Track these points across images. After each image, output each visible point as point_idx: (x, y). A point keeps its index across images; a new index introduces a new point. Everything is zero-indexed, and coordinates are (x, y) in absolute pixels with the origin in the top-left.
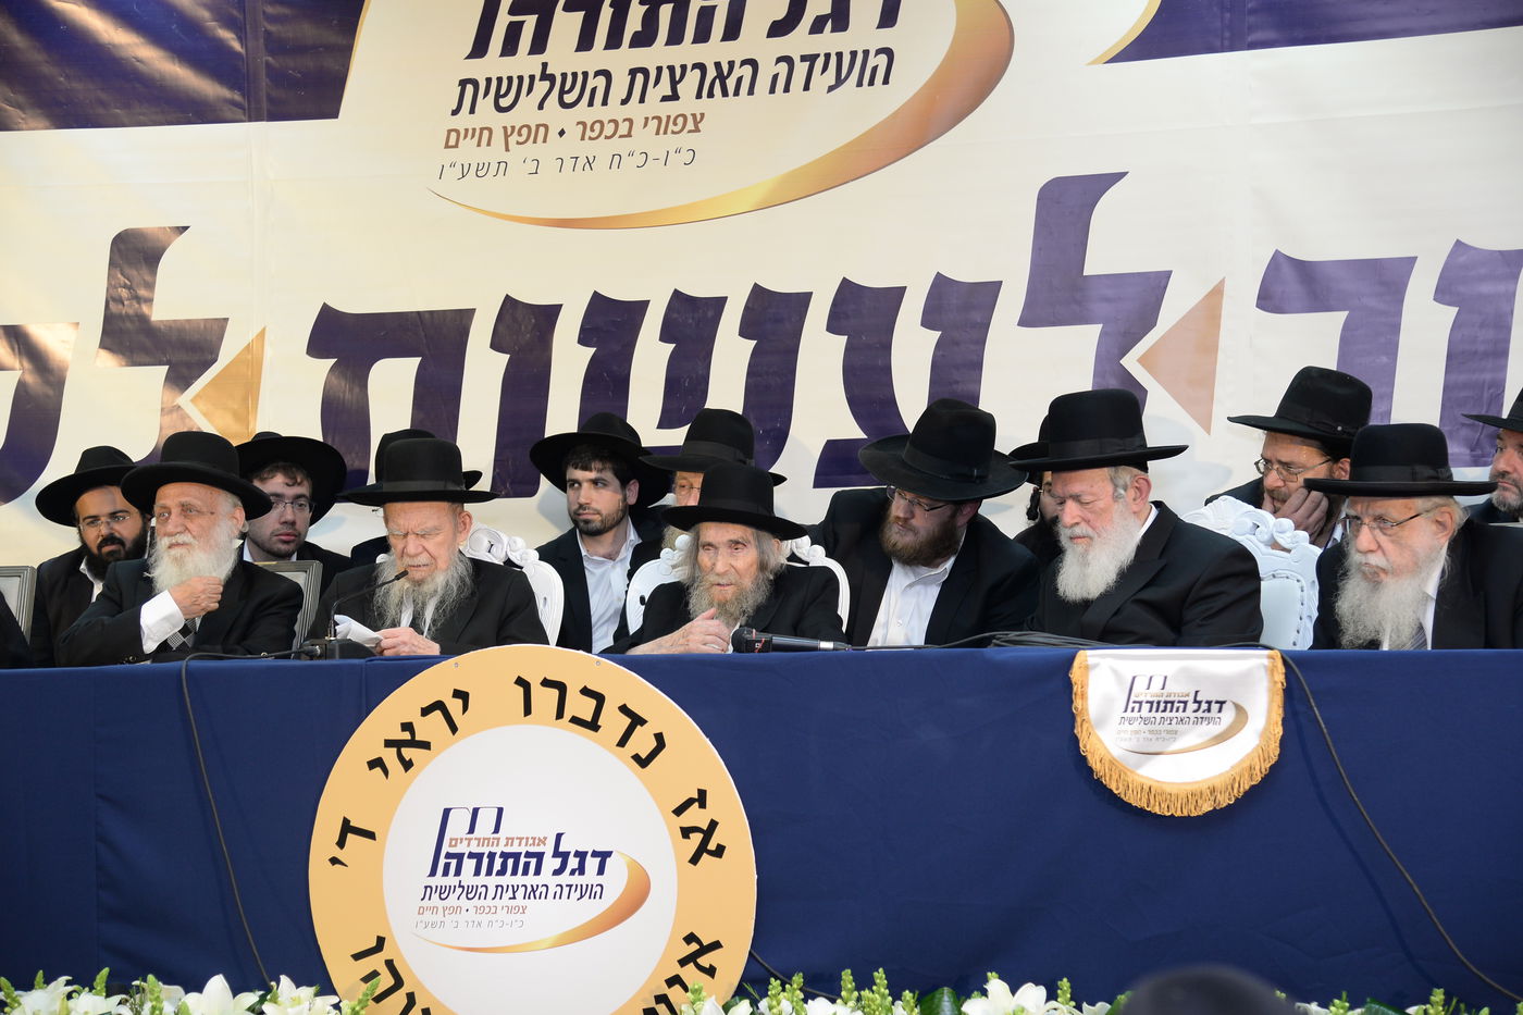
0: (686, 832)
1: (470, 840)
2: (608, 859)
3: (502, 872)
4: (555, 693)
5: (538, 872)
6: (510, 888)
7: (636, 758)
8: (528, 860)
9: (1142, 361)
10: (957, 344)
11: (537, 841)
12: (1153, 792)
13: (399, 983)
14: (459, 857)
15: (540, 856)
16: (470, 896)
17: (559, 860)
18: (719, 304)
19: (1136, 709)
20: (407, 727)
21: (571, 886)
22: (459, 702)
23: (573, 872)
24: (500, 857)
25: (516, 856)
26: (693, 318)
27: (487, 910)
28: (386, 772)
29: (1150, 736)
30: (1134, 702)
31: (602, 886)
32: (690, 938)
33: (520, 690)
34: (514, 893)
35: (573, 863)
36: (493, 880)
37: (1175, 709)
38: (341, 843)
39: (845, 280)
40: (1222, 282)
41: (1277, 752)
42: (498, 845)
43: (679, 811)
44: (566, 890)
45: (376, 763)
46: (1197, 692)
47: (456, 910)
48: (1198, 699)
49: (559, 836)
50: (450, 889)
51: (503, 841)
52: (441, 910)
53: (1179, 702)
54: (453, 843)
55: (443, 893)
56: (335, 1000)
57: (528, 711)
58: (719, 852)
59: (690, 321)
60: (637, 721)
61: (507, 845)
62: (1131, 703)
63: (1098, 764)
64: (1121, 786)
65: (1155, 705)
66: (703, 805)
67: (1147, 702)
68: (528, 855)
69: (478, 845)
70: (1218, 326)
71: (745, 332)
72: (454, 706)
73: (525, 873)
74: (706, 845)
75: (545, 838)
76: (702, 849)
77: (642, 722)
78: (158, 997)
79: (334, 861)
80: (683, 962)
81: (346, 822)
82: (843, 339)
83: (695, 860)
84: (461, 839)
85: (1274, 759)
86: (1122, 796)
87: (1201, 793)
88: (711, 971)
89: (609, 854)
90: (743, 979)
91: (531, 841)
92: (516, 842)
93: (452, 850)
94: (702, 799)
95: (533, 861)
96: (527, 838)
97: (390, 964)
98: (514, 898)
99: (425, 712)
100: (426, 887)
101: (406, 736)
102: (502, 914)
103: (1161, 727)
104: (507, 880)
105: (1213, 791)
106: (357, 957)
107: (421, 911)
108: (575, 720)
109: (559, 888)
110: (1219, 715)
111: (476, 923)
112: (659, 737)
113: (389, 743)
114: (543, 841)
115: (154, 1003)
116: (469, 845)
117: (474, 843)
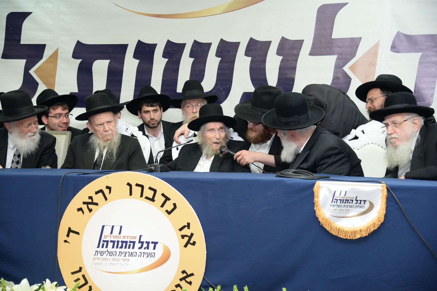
0: (183, 237)
1: (111, 236)
2: (157, 245)
3: (121, 247)
4: (140, 188)
5: (133, 248)
6: (124, 253)
7: (167, 211)
8: (130, 244)
9: (351, 68)
10: (288, 61)
11: (133, 238)
12: (340, 230)
13: (86, 282)
14: (107, 242)
15: (134, 243)
16: (111, 255)
17: (141, 244)
18: (209, 45)
19: (336, 202)
20: (90, 198)
21: (144, 253)
22: (108, 190)
23: (145, 248)
24: (121, 242)
25: (126, 242)
26: (200, 50)
27: (116, 260)
28: (83, 212)
29: (340, 211)
30: (335, 200)
31: (154, 253)
32: (184, 272)
33: (128, 187)
34: (125, 254)
35: (145, 245)
36: (119, 250)
37: (349, 203)
38: (68, 236)
39: (251, 38)
40: (379, 42)
41: (383, 219)
42: (120, 238)
43: (181, 230)
44: (143, 254)
45: (80, 209)
46: (357, 197)
47: (106, 259)
48: (357, 199)
49: (141, 236)
50: (104, 252)
51: (122, 237)
52: (101, 259)
53: (351, 200)
54: (105, 237)
55: (102, 253)
56: (65, 287)
57: (131, 194)
58: (194, 244)
59: (199, 51)
60: (167, 199)
61: (123, 238)
62: (334, 200)
63: (322, 220)
64: (329, 228)
65: (342, 201)
66: (189, 228)
67: (339, 200)
68: (130, 242)
69: (114, 238)
70: (377, 57)
71: (218, 55)
72: (106, 191)
73: (129, 248)
74: (189, 241)
75: (136, 237)
76: (188, 243)
77: (169, 199)
78: (4, 286)
79: (66, 241)
80: (181, 280)
81: (70, 228)
82: (250, 58)
83: (186, 246)
84: (108, 236)
85: (382, 221)
86: (330, 231)
87: (357, 231)
88: (190, 283)
89: (157, 243)
90: (201, 286)
91: (131, 238)
92: (126, 238)
93: (105, 239)
94: (188, 226)
95: (132, 244)
96: (130, 237)
97: (83, 276)
98: (125, 256)
99: (97, 193)
100: (96, 251)
101: (90, 201)
102: (121, 261)
103: (344, 208)
104: (123, 250)
105: (361, 231)
106: (73, 273)
107: (94, 259)
108: (147, 198)
109: (140, 253)
110: (364, 205)
111: (112, 264)
112: (175, 205)
113: (84, 203)
114: (135, 238)
115: (3, 288)
116: (110, 238)
117: (112, 237)
